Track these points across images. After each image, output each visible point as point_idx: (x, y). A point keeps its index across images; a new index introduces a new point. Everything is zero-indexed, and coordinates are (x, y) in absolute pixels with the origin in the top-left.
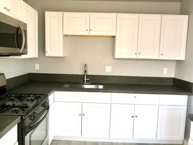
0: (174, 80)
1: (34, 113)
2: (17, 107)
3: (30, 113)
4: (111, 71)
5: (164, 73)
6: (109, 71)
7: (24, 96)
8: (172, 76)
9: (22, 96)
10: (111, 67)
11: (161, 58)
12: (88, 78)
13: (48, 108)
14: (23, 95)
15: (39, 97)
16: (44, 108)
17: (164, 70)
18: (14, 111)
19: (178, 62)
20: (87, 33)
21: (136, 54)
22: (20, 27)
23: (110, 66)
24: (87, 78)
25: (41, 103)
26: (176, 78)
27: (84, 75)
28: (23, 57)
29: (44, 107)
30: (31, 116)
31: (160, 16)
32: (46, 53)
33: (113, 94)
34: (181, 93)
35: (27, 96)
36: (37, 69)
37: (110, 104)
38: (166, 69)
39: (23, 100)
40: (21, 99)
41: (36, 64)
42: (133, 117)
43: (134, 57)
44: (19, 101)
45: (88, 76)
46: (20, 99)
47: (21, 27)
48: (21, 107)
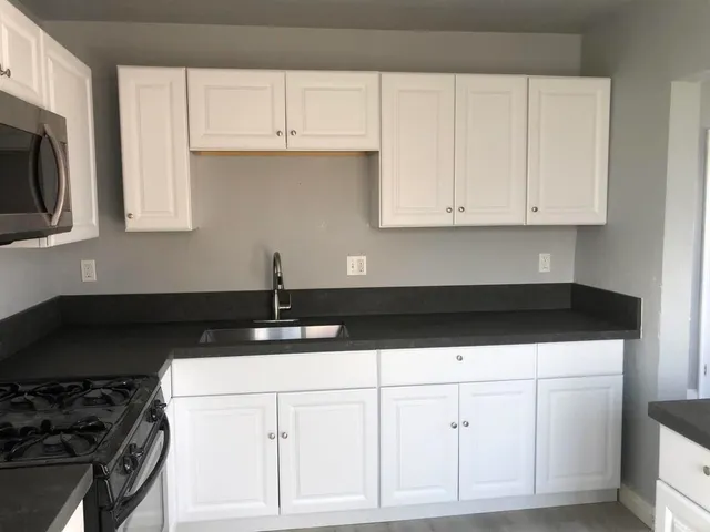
0: (575, 289)
1: (131, 448)
2: (67, 431)
3: (121, 451)
4: (365, 273)
5: (541, 270)
6: (356, 270)
7: (71, 388)
8: (568, 277)
9: (61, 389)
10: (364, 258)
11: (534, 219)
12: (287, 304)
13: (164, 426)
14: (65, 385)
15: (129, 387)
16: (152, 425)
17: (541, 259)
18: (54, 449)
19: (585, 232)
20: (277, 144)
21: (450, 210)
22: (45, 133)
23: (361, 254)
24: (281, 303)
25: (145, 409)
26: (579, 283)
27: (271, 294)
28: (54, 240)
29: (154, 420)
30: (123, 461)
31: (521, 79)
32: (127, 219)
33: (386, 353)
34: (603, 333)
35: (81, 385)
36: (90, 278)
37: (376, 390)
38: (548, 256)
39: (71, 404)
40: (65, 401)
41: (84, 263)
42: (455, 427)
43: (445, 220)
44: (56, 407)
45: (285, 296)
46: (60, 401)
47: (50, 133)
48: (78, 430)
